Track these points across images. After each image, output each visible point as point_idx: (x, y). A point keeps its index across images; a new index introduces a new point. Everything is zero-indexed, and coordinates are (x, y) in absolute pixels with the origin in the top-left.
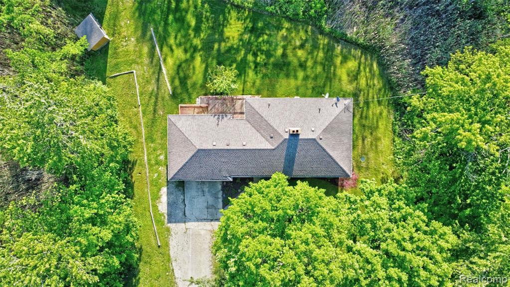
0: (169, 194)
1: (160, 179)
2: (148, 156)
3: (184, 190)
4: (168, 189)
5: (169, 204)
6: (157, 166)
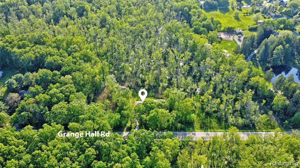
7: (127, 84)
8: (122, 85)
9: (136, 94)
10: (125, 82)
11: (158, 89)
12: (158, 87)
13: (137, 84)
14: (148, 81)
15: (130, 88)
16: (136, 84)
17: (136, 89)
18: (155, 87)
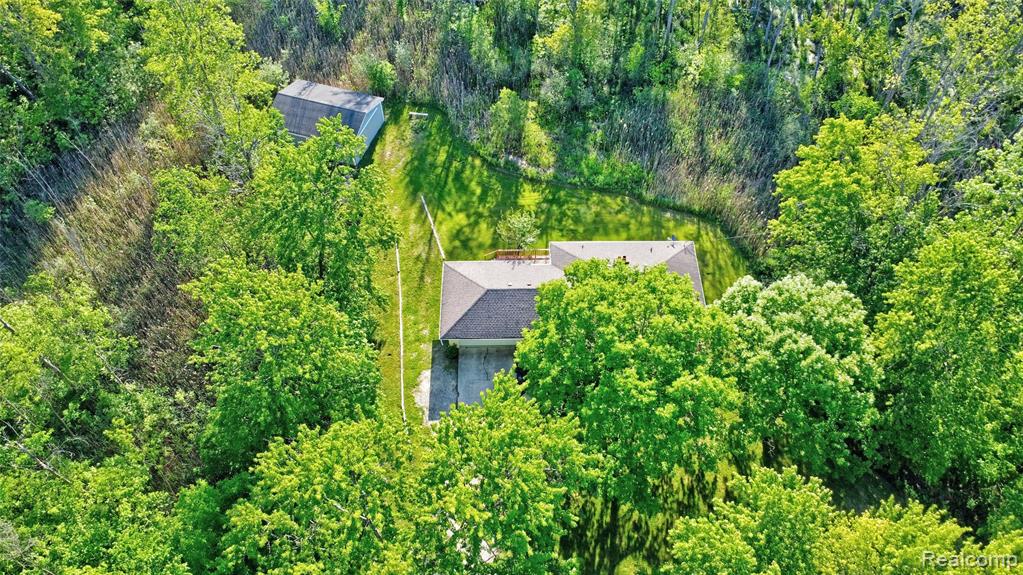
0: (433, 379)
1: (420, 360)
2: (404, 330)
3: (457, 373)
4: (432, 372)
5: (433, 394)
6: (417, 344)
7: (360, 60)
8: (318, 73)
9: (451, 157)
10: (345, 43)
11: (662, 107)
12: (656, 91)
13: (456, 56)
14: (563, 28)
15: (394, 102)
16: (444, 55)
17: (451, 112)
18: (627, 86)
